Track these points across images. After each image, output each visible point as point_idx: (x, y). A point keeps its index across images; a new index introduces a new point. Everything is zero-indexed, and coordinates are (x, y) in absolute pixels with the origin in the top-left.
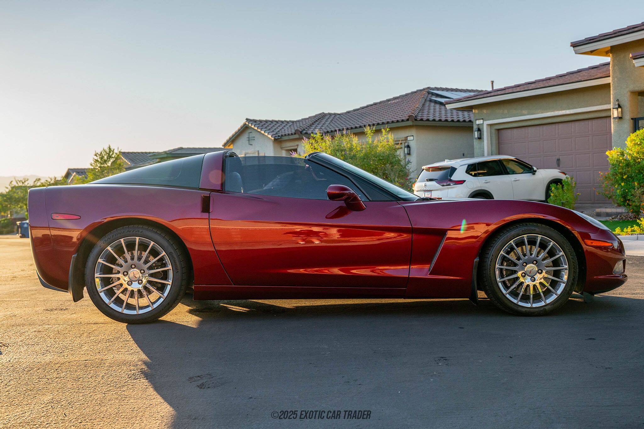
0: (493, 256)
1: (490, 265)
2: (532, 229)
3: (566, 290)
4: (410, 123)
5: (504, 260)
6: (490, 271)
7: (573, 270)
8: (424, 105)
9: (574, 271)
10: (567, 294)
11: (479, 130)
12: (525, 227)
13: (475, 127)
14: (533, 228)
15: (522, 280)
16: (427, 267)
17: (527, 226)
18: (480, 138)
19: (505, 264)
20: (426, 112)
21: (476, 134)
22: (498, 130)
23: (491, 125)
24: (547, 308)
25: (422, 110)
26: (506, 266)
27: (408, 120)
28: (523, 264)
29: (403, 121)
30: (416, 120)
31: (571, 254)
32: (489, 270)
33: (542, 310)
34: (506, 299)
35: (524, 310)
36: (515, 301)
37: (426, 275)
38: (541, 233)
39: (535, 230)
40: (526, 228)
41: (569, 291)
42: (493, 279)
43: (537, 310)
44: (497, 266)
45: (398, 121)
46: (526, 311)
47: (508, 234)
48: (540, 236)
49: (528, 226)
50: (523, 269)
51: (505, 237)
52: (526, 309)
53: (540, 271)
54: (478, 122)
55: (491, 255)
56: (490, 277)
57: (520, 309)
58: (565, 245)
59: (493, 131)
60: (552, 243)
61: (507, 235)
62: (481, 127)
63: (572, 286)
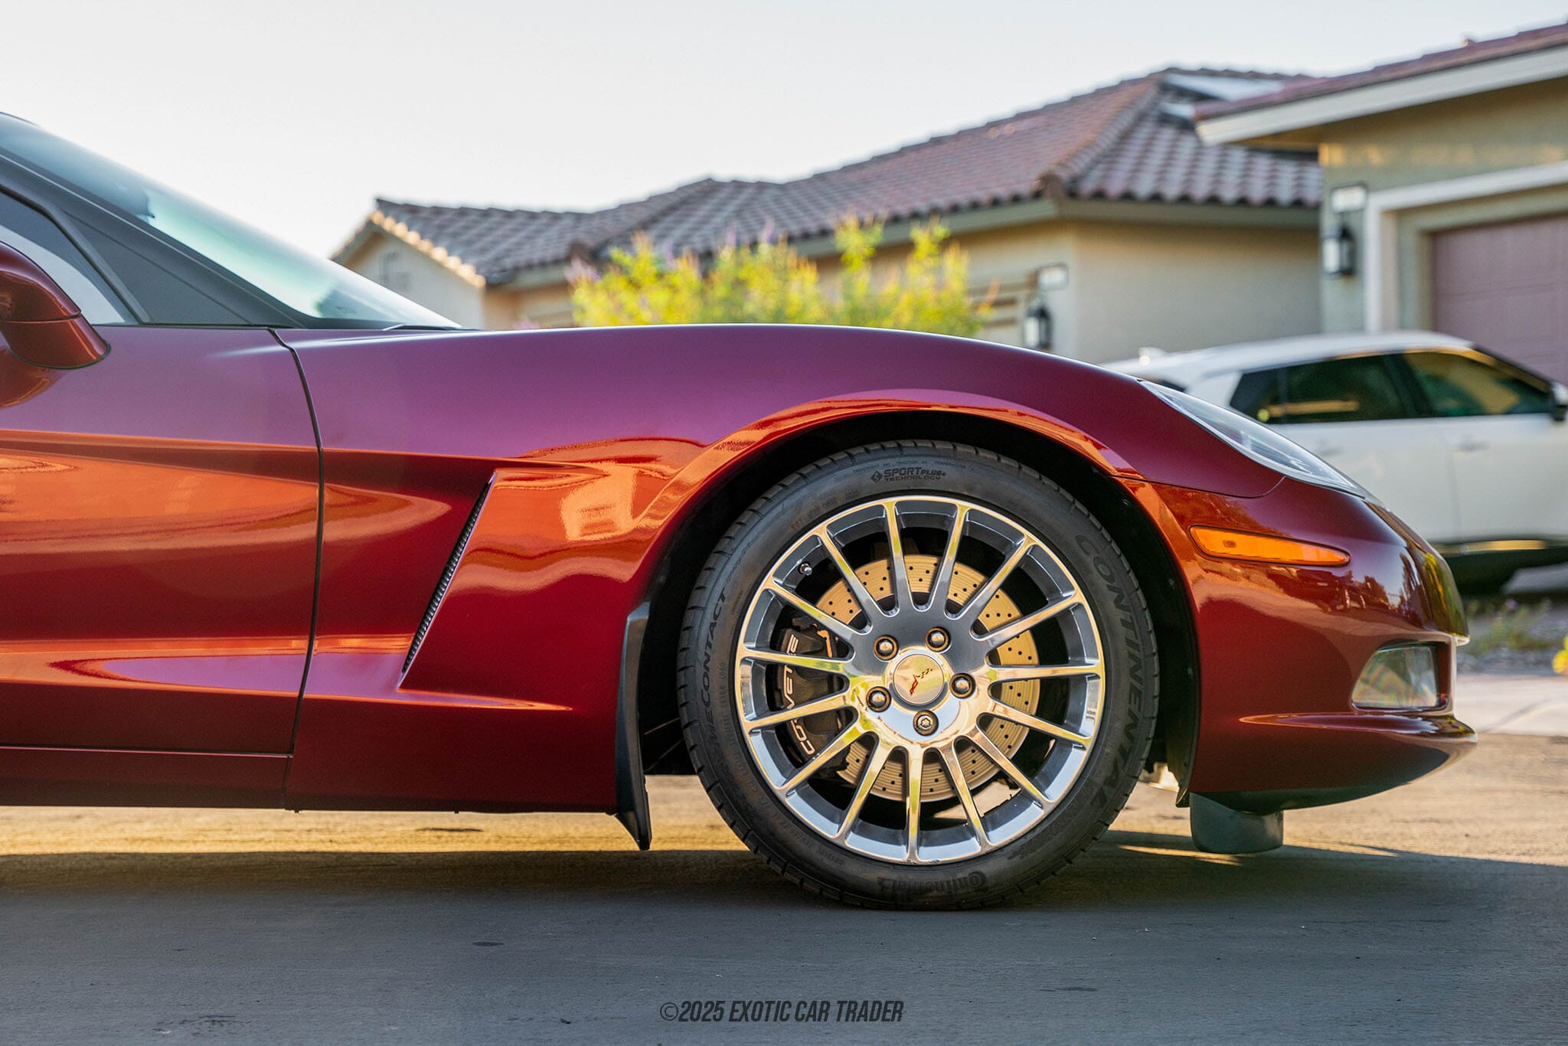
0: (722, 597)
1: (709, 644)
2: (924, 467)
3: (1090, 783)
4: (1045, 209)
5: (791, 626)
6: (706, 675)
7: (1126, 681)
8: (1125, 136)
9: (1133, 688)
10: (1092, 803)
11: (1346, 235)
12: (893, 457)
13: (1329, 224)
14: (931, 465)
15: (868, 720)
16: (397, 645)
17: (902, 455)
18: (1349, 271)
19: (793, 642)
20: (1126, 164)
21: (1332, 254)
22: (1435, 236)
23: (1401, 214)
24: (987, 869)
25: (1111, 156)
26: (798, 652)
27: (1037, 195)
28: (878, 647)
29: (1016, 199)
30: (1073, 194)
31: (1117, 602)
32: (700, 670)
33: (963, 882)
34: (784, 818)
35: (872, 875)
36: (829, 830)
37: (389, 688)
38: (970, 489)
39: (939, 473)
40: (893, 463)
41: (1106, 788)
42: (719, 710)
43: (940, 877)
44: (745, 650)
45: (996, 203)
46: (881, 881)
47: (805, 491)
48: (963, 509)
49: (906, 452)
50: (879, 669)
51: (787, 503)
52: (885, 874)
53: (962, 684)
54: (1345, 200)
55: (716, 595)
56: (707, 704)
57: (852, 869)
58: (1088, 554)
59: (1411, 240)
60: (1024, 539)
61: (797, 496)
62: (1353, 223)
63: (1120, 765)
